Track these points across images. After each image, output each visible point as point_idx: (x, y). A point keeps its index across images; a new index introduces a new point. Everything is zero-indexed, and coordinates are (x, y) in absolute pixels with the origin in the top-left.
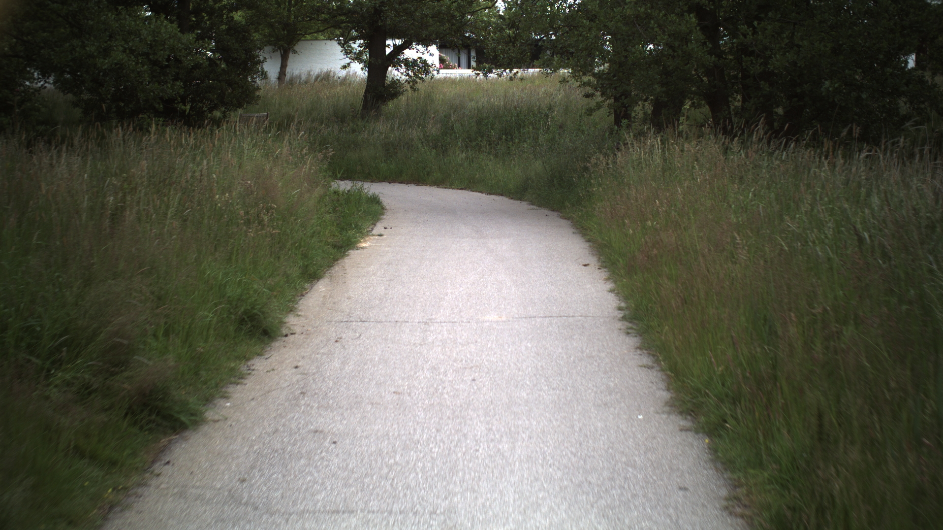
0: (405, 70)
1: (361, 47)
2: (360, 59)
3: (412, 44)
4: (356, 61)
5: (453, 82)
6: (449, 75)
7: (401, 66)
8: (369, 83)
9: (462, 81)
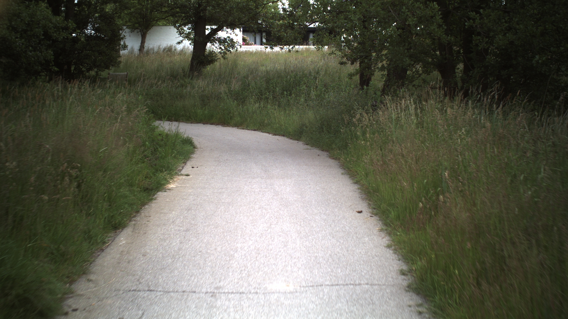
0: (218, 45)
1: (189, 30)
2: (189, 38)
3: (223, 28)
4: (186, 39)
5: (251, 53)
6: (248, 49)
7: (216, 43)
8: (194, 54)
9: (257, 53)
